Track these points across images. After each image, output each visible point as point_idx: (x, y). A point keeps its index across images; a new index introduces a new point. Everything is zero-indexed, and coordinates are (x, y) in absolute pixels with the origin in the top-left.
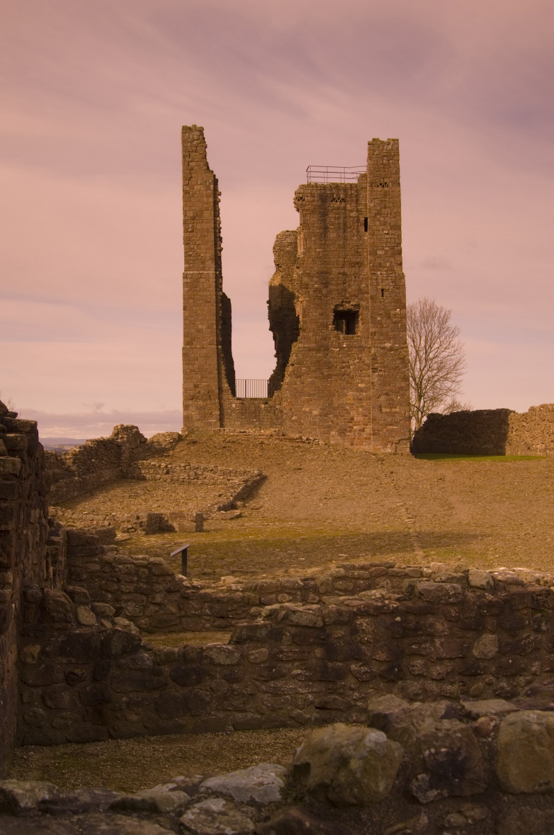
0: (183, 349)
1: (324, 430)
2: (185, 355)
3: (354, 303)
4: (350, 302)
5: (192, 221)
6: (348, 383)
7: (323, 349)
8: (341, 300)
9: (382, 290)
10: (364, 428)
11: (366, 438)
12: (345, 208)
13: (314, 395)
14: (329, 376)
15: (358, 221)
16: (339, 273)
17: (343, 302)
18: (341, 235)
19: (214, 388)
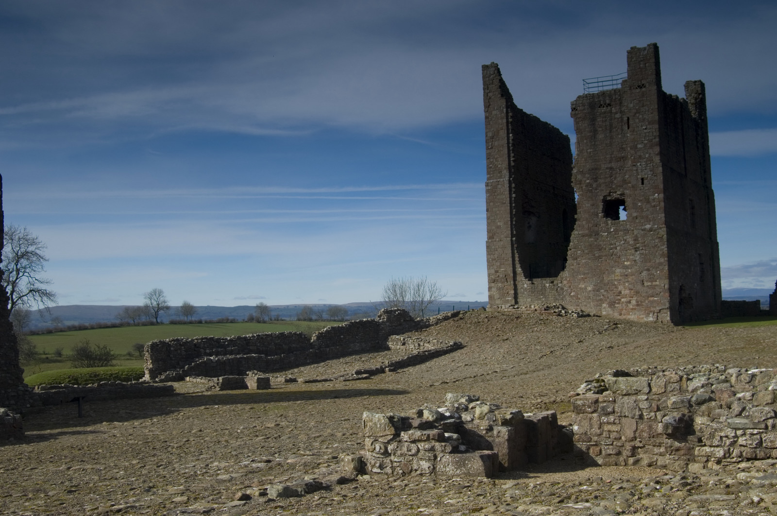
0: (487, 242)
1: (596, 303)
2: (488, 247)
3: (619, 193)
4: (616, 192)
5: (491, 140)
6: (615, 262)
7: (594, 235)
8: (608, 191)
9: (642, 179)
10: (630, 300)
11: (632, 309)
12: (611, 112)
13: (588, 273)
14: (600, 257)
15: (622, 120)
16: (607, 168)
17: (610, 192)
18: (608, 135)
19: (509, 272)
